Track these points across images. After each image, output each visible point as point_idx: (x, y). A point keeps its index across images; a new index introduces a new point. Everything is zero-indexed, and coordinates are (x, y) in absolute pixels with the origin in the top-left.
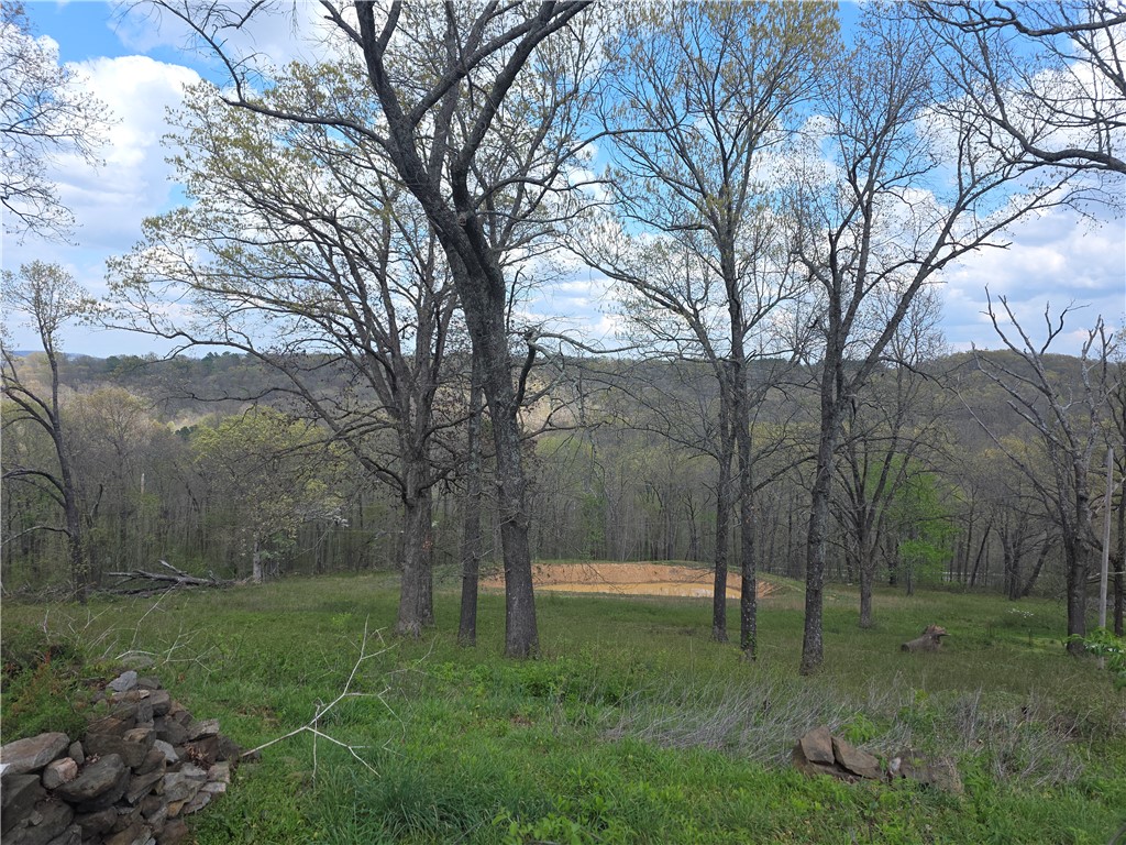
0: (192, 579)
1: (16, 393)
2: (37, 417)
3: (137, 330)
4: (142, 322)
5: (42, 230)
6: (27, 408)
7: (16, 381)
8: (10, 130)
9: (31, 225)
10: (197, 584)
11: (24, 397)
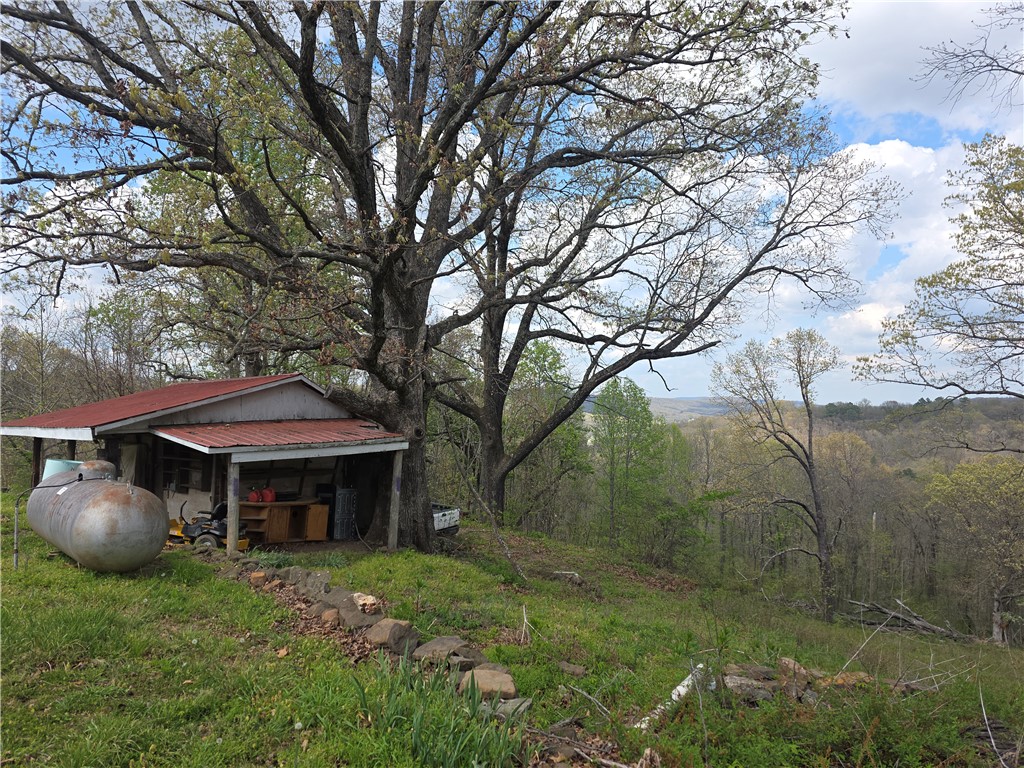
0: (928, 625)
1: (781, 436)
2: (795, 455)
3: (908, 382)
4: (912, 376)
5: (830, 303)
6: (789, 448)
7: (782, 426)
8: (818, 226)
9: (823, 299)
10: (934, 632)
11: (787, 439)
